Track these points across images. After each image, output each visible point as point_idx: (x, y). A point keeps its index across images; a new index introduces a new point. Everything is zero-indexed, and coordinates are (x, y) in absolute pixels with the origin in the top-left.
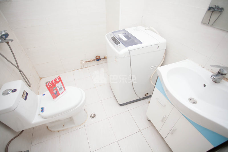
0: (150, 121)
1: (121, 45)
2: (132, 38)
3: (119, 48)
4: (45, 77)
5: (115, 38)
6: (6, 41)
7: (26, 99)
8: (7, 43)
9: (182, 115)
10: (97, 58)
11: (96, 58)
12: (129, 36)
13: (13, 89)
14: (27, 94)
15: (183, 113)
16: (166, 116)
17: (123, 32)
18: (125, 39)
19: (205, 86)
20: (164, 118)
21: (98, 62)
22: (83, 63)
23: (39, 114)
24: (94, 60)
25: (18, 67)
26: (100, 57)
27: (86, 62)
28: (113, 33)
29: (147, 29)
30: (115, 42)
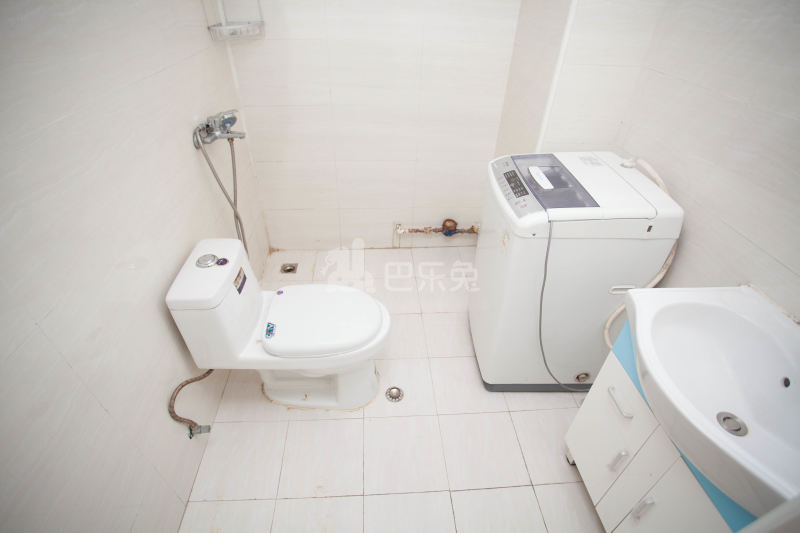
0: (574, 464)
1: (530, 199)
2: (570, 186)
3: (522, 207)
4: (283, 250)
5: (516, 175)
6: (230, 135)
7: (240, 290)
8: (231, 140)
9: (682, 457)
10: (448, 228)
11: (444, 225)
12: (563, 178)
13: (220, 257)
14: (245, 278)
15: (684, 453)
16: (627, 455)
17: (547, 162)
18: (546, 185)
19: (787, 383)
20: (619, 457)
21: (448, 238)
22: (400, 231)
23: (259, 339)
24: (436, 231)
25: (234, 205)
26: (456, 224)
27: (411, 231)
28: (513, 158)
29: (627, 164)
30: (513, 188)
